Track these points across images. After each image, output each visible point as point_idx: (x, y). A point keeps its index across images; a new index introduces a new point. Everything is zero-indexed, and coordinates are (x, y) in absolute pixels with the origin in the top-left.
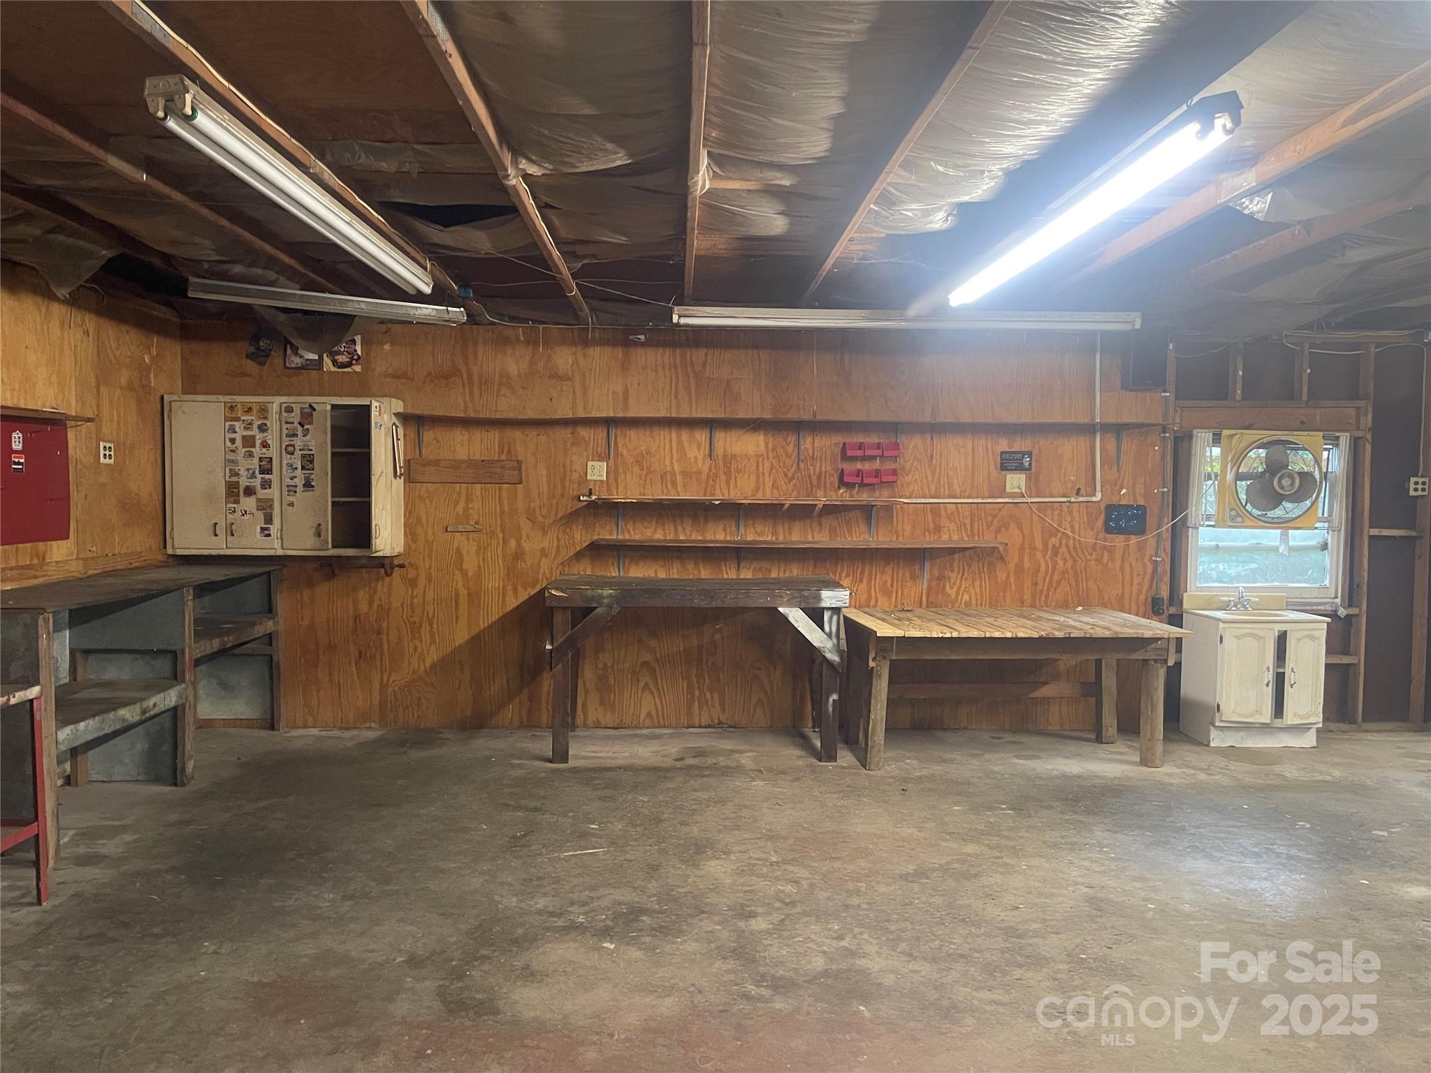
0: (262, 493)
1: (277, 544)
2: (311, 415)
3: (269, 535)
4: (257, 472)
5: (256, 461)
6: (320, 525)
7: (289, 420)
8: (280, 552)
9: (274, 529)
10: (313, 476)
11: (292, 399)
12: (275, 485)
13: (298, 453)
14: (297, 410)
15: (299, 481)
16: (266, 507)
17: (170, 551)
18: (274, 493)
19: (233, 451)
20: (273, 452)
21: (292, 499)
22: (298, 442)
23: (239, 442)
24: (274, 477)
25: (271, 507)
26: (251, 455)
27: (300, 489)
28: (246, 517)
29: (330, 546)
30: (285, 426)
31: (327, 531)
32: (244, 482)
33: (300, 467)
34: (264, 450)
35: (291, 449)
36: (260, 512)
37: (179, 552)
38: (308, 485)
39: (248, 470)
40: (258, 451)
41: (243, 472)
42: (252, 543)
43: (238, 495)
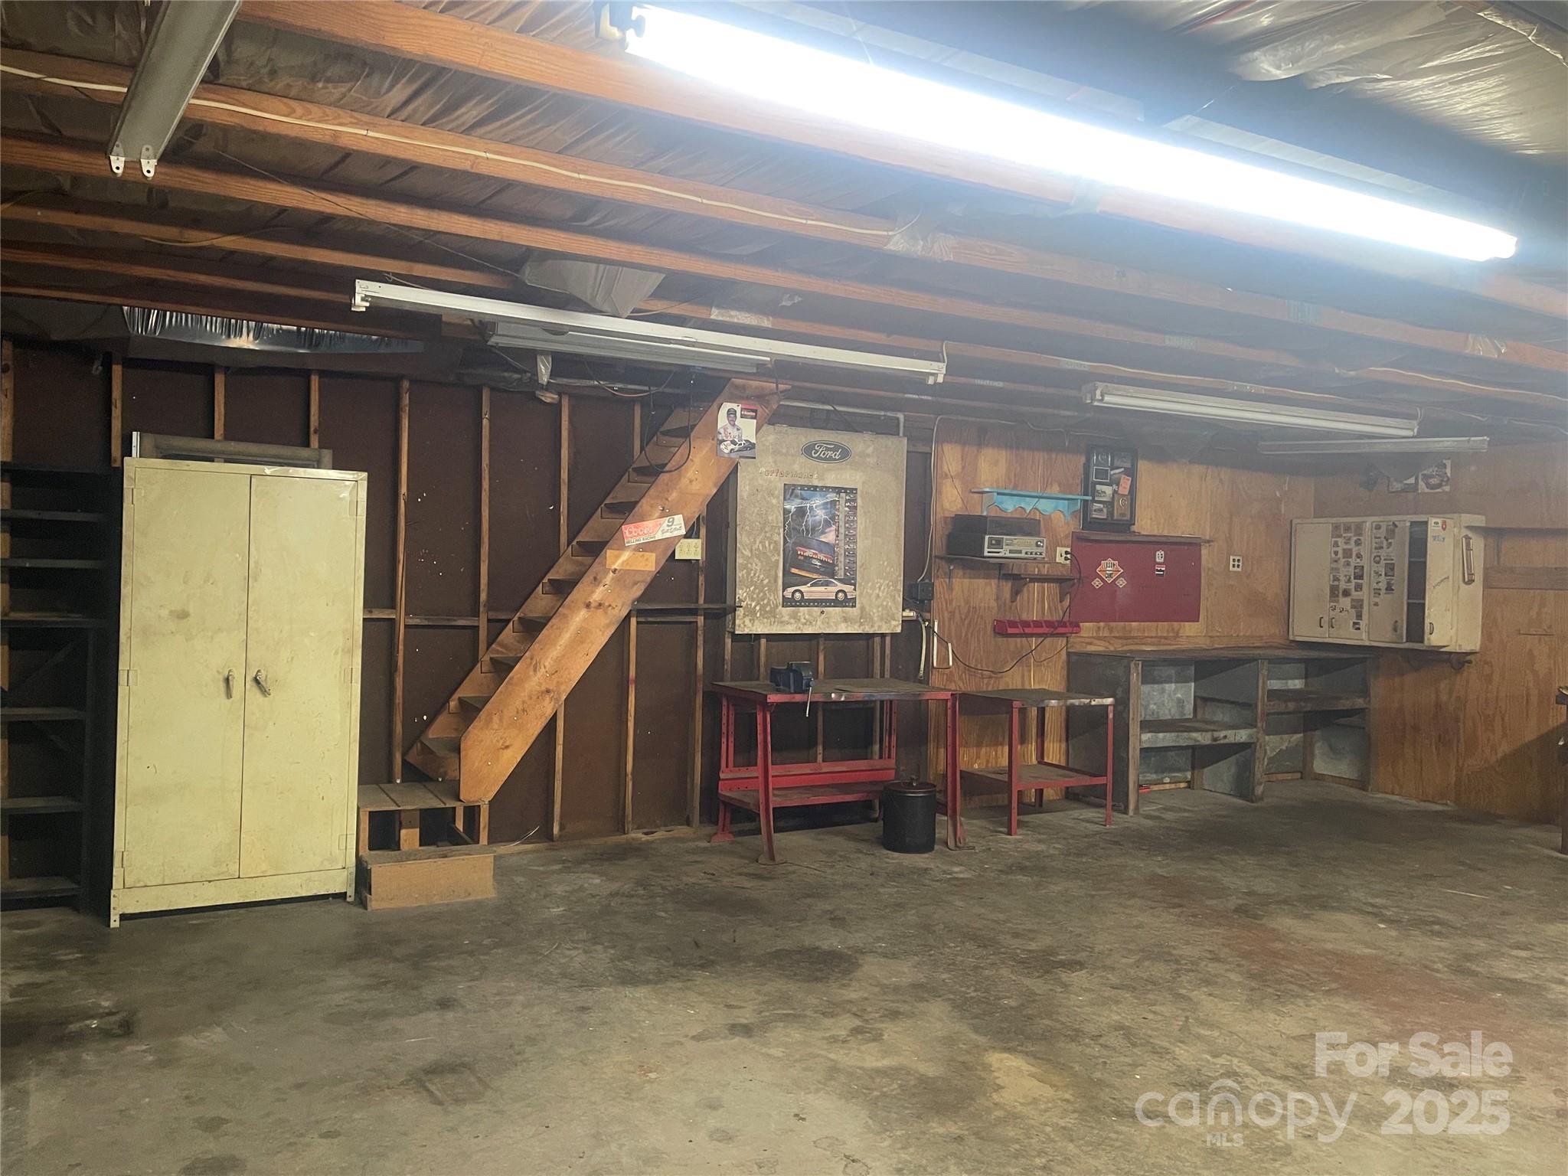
0: (1355, 594)
1: (1364, 636)
2: (1393, 531)
3: (1359, 629)
4: (1352, 577)
5: (1351, 569)
6: (1396, 622)
7: (1378, 536)
8: (1367, 643)
9: (1363, 624)
10: (1393, 582)
11: (1381, 518)
12: (1365, 588)
13: (1383, 562)
14: (1384, 528)
15: (1383, 586)
16: (1358, 605)
17: (1291, 638)
18: (1364, 595)
19: (1336, 561)
20: (1365, 562)
21: (1377, 600)
22: (1383, 553)
23: (1340, 554)
24: (1364, 582)
25: (1361, 606)
26: (1348, 564)
27: (1383, 591)
28: (1343, 614)
29: (1404, 640)
30: (1374, 541)
31: (1402, 627)
32: (1343, 585)
33: (1383, 574)
34: (1358, 560)
35: (1378, 559)
36: (1353, 610)
37: (1298, 639)
38: (1389, 589)
39: (1346, 576)
40: (1353, 561)
41: (1342, 578)
42: (1346, 635)
43: (1338, 596)
